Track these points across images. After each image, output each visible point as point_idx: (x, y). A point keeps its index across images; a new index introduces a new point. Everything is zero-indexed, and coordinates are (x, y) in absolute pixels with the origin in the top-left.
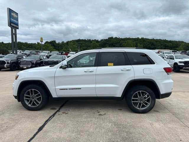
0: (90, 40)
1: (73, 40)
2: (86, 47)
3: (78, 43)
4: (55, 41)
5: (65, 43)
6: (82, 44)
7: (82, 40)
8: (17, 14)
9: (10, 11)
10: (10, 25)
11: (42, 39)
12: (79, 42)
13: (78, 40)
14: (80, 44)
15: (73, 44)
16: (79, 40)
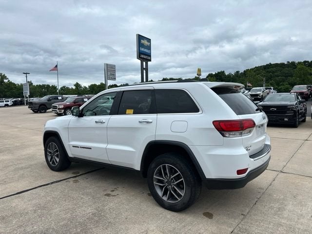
0: (293, 63)
1: (256, 67)
2: (282, 78)
3: (267, 72)
4: (224, 72)
5: (242, 73)
6: (273, 72)
7: (277, 65)
8: (149, 40)
9: (140, 38)
10: (140, 57)
11: (199, 70)
12: (268, 68)
13: (267, 65)
14: (270, 72)
15: (254, 74)
16: (269, 66)
